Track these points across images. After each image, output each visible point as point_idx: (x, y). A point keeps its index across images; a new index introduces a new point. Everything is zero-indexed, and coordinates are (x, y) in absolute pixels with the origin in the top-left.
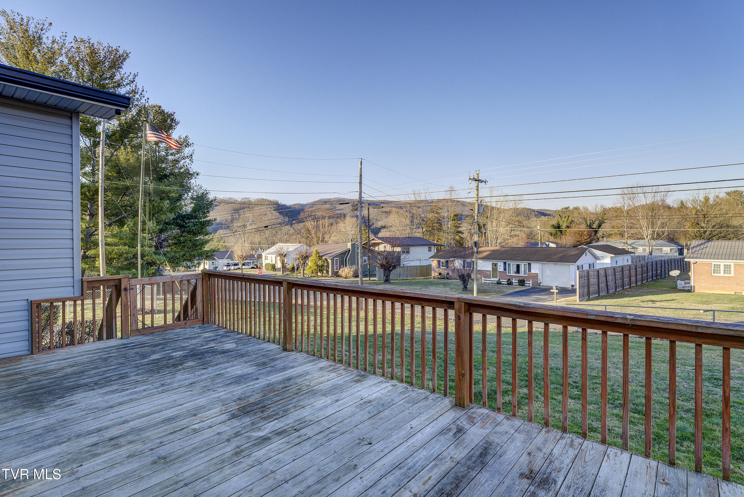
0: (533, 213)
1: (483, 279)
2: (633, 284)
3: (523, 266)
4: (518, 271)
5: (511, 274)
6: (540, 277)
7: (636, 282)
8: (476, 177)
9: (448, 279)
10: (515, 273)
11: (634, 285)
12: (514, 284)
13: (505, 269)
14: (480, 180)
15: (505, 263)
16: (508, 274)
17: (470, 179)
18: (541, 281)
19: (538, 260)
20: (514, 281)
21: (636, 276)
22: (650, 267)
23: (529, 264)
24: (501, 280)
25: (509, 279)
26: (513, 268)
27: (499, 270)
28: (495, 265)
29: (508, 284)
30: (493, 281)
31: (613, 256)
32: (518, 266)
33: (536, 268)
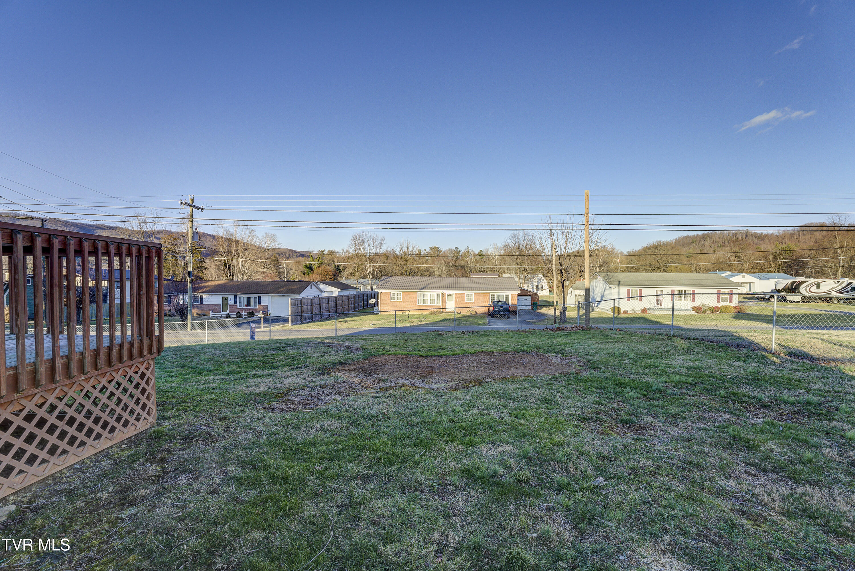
0: (295, 254)
1: (211, 313)
2: (345, 311)
3: (253, 298)
4: (249, 304)
5: (242, 307)
6: (269, 309)
7: (349, 310)
8: (189, 202)
9: (170, 315)
10: (246, 306)
11: (347, 312)
12: (244, 316)
13: (236, 302)
14: (195, 206)
15: (236, 297)
16: (238, 307)
17: (181, 203)
18: (270, 312)
19: (267, 293)
20: (243, 314)
21: (349, 305)
22: (361, 299)
23: (260, 297)
24: (230, 314)
25: (239, 312)
26: (244, 302)
27: (229, 304)
28: (226, 299)
29: (238, 317)
30: (222, 315)
31: (340, 290)
32: (249, 299)
33: (266, 300)
